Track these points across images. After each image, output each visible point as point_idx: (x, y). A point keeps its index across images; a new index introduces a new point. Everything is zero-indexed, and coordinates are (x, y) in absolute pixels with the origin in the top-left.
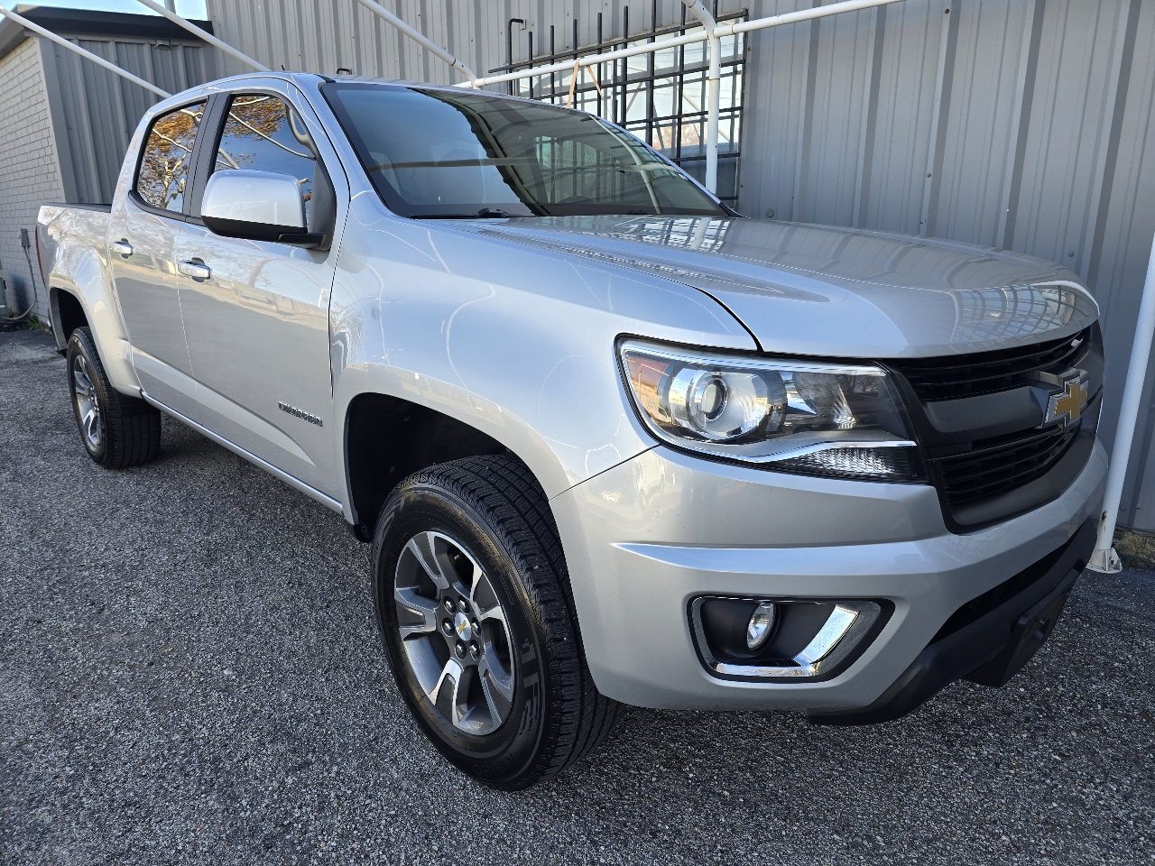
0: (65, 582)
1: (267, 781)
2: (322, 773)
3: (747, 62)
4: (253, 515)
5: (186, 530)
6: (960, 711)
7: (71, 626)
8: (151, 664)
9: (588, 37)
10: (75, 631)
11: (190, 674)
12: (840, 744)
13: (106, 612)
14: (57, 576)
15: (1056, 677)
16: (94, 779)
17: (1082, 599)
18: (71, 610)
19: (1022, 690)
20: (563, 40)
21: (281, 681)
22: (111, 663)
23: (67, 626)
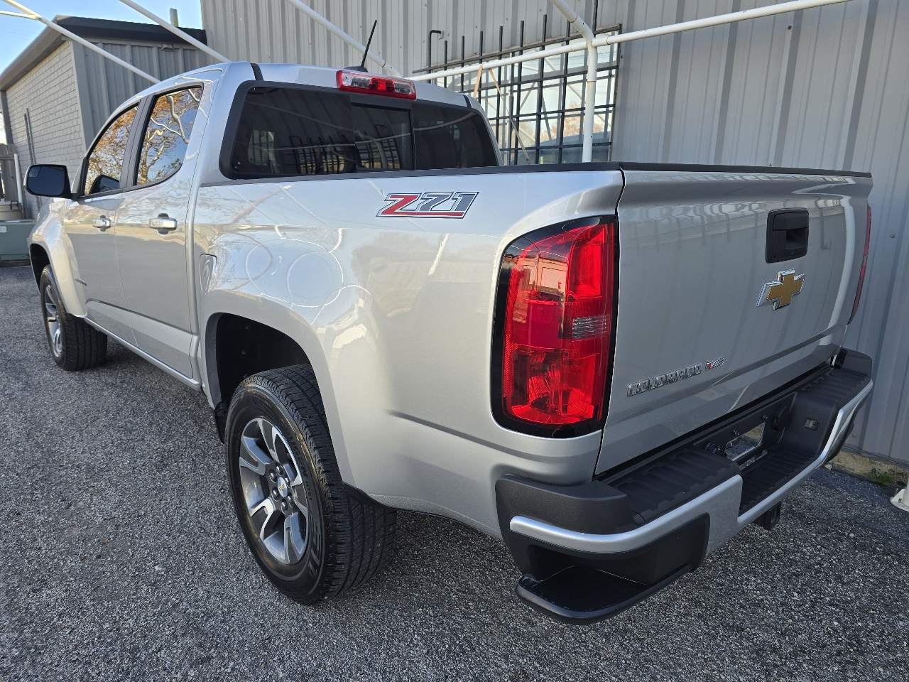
0: (46, 479)
1: (173, 672)
2: (220, 668)
3: (620, 67)
4: (203, 427)
5: (148, 438)
6: (779, 641)
7: (43, 519)
8: (99, 557)
9: (491, 45)
10: (44, 523)
11: (128, 569)
12: (669, 667)
13: (72, 508)
14: (40, 474)
15: (867, 612)
16: (33, 661)
17: (894, 537)
18: (45, 504)
19: (836, 623)
20: (471, 48)
21: (200, 578)
22: (68, 554)
23: (39, 518)
